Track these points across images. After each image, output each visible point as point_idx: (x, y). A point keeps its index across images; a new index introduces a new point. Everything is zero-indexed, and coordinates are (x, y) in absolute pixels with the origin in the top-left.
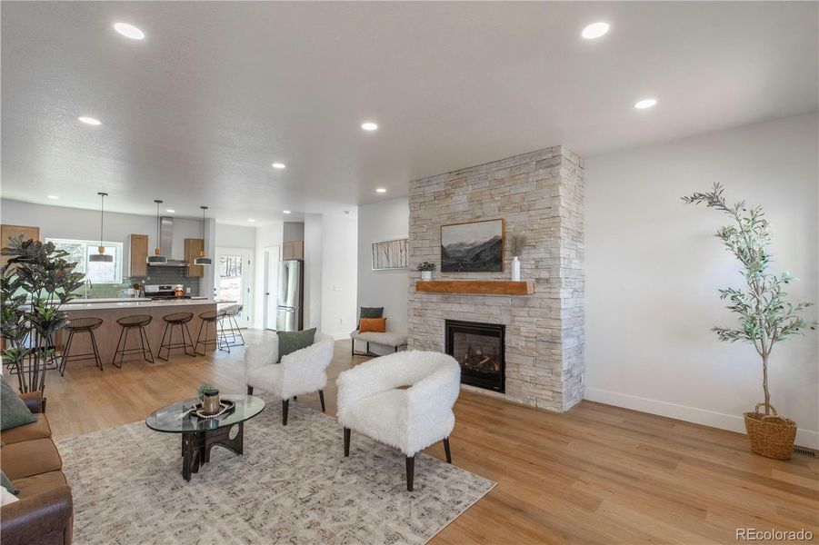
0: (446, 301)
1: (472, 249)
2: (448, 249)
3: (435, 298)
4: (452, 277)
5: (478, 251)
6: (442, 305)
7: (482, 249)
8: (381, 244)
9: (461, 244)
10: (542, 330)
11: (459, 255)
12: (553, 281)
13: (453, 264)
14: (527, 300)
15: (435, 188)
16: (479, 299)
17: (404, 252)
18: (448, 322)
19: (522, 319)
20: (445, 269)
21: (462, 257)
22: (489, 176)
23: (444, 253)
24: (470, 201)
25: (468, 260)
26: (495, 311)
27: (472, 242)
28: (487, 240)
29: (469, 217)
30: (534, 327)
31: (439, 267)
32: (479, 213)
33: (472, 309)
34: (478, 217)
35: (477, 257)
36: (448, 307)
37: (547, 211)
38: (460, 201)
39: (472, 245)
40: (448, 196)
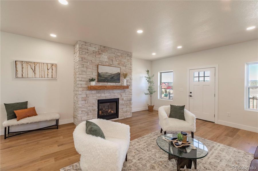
0: (99, 93)
1: (110, 75)
2: (102, 74)
3: (94, 92)
4: (101, 84)
5: (113, 76)
6: (97, 95)
7: (114, 75)
8: (27, 62)
9: (107, 73)
10: (128, 98)
11: (106, 76)
12: (131, 85)
13: (104, 80)
14: (125, 90)
15: (94, 49)
16: (111, 91)
17: (50, 71)
18: (98, 101)
19: (124, 96)
20: (99, 81)
21: (107, 77)
22: (115, 53)
23: (99, 75)
24: (109, 59)
25: (109, 78)
26: (116, 94)
27: (111, 72)
28: (116, 73)
29: (108, 64)
30: (126, 97)
31: (96, 80)
32: (111, 63)
33: (109, 95)
34: (111, 65)
35: (112, 78)
36: (99, 95)
37: (130, 68)
38: (105, 57)
39: (111, 74)
40: (100, 54)
